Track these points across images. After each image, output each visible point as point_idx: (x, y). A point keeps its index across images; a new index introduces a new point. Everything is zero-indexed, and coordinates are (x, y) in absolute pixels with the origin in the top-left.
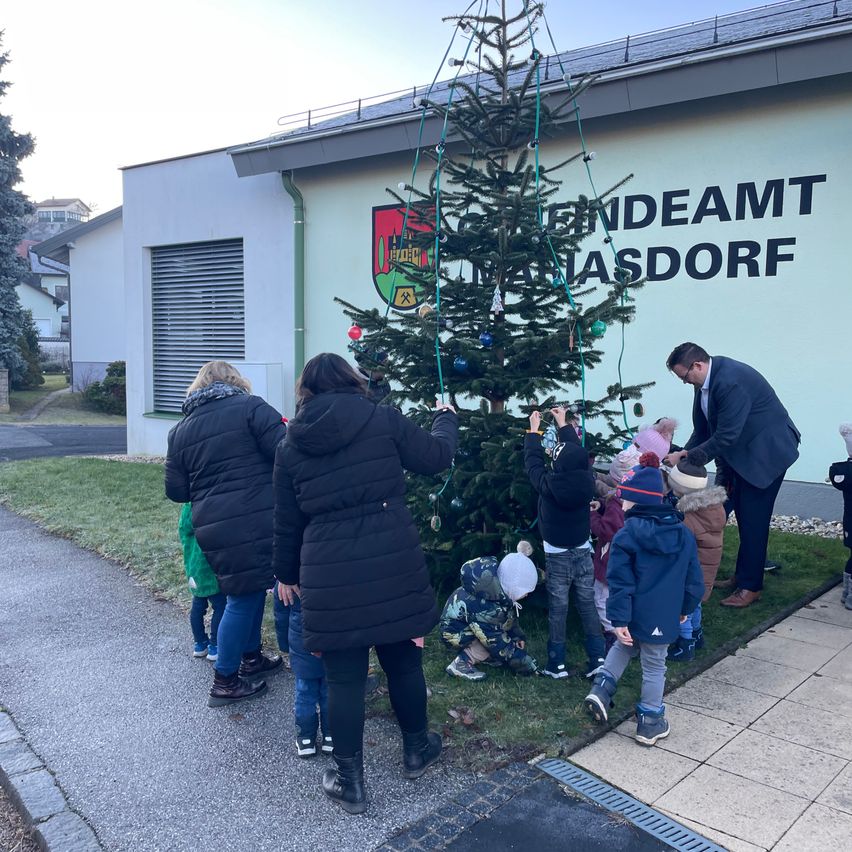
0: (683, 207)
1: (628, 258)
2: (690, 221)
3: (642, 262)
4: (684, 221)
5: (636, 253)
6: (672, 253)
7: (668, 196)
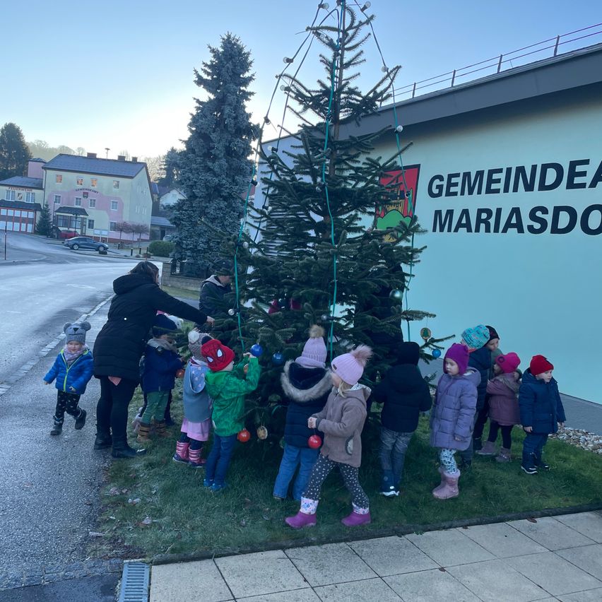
0: (584, 174)
1: (539, 214)
2: (588, 185)
3: (549, 218)
4: (583, 186)
5: (545, 211)
6: (572, 212)
7: (573, 164)
